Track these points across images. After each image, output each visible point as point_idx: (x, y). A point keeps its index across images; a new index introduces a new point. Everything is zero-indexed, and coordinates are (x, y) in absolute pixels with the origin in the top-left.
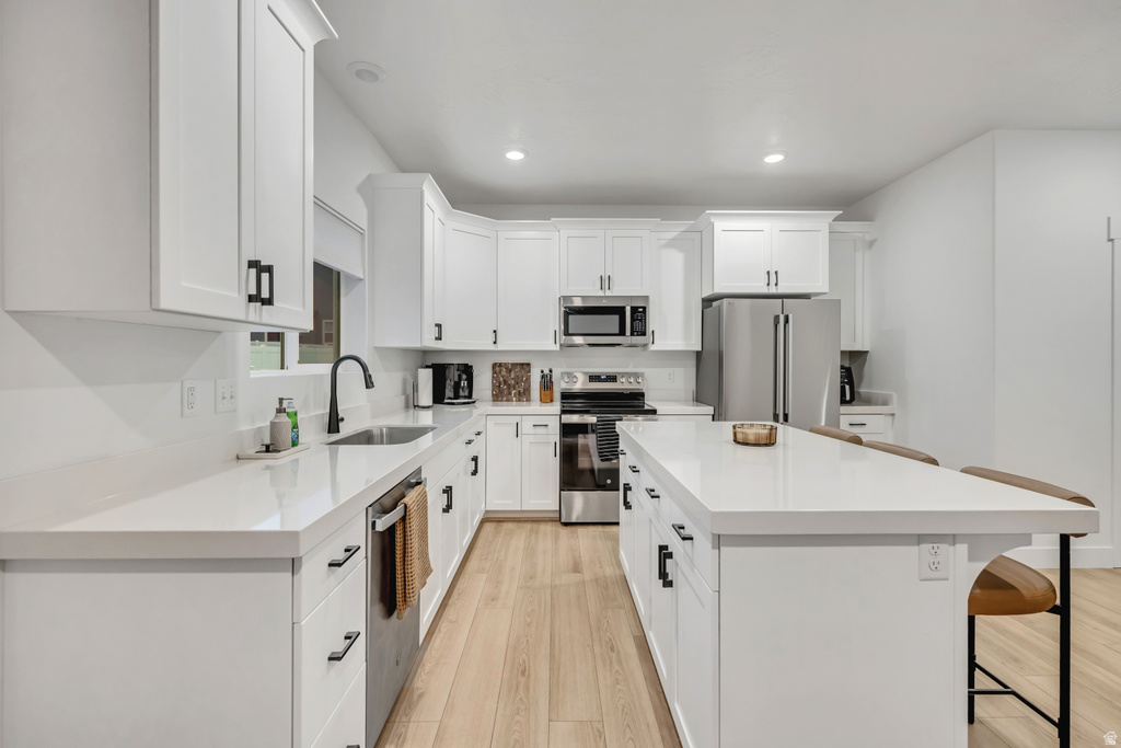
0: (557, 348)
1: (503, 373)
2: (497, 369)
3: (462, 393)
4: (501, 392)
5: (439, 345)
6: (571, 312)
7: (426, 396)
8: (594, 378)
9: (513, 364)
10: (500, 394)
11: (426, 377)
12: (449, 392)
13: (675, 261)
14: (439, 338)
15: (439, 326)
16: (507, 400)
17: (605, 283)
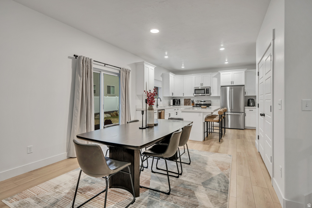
0: (194, 96)
1: (186, 101)
3: (178, 104)
5: (173, 96)
6: (195, 90)
7: (172, 104)
8: (201, 101)
9: (187, 99)
10: (185, 104)
11: (172, 101)
12: (176, 103)
13: (216, 80)
14: (173, 95)
15: (173, 93)
16: (187, 105)
17: (202, 84)
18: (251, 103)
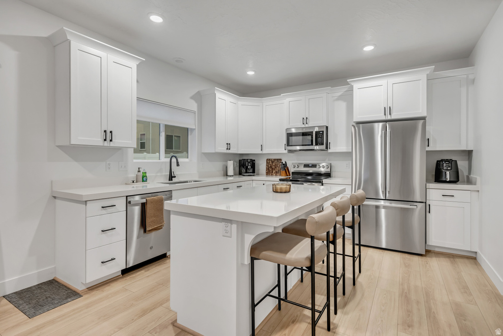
0: (286, 152)
1: (270, 163)
2: (268, 161)
3: (248, 171)
4: (269, 171)
5: (230, 151)
6: (290, 135)
7: (231, 171)
8: (306, 166)
9: (274, 159)
11: (230, 165)
12: (244, 171)
13: (341, 106)
14: (229, 149)
15: (228, 144)
16: (272, 175)
17: (305, 120)
18: (448, 173)
